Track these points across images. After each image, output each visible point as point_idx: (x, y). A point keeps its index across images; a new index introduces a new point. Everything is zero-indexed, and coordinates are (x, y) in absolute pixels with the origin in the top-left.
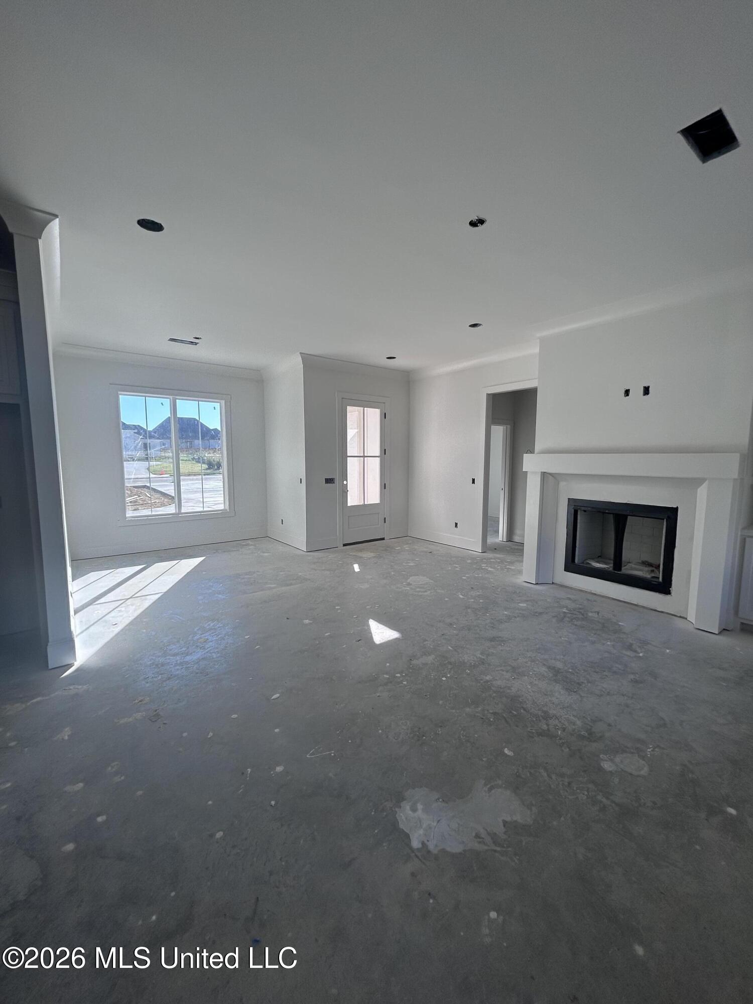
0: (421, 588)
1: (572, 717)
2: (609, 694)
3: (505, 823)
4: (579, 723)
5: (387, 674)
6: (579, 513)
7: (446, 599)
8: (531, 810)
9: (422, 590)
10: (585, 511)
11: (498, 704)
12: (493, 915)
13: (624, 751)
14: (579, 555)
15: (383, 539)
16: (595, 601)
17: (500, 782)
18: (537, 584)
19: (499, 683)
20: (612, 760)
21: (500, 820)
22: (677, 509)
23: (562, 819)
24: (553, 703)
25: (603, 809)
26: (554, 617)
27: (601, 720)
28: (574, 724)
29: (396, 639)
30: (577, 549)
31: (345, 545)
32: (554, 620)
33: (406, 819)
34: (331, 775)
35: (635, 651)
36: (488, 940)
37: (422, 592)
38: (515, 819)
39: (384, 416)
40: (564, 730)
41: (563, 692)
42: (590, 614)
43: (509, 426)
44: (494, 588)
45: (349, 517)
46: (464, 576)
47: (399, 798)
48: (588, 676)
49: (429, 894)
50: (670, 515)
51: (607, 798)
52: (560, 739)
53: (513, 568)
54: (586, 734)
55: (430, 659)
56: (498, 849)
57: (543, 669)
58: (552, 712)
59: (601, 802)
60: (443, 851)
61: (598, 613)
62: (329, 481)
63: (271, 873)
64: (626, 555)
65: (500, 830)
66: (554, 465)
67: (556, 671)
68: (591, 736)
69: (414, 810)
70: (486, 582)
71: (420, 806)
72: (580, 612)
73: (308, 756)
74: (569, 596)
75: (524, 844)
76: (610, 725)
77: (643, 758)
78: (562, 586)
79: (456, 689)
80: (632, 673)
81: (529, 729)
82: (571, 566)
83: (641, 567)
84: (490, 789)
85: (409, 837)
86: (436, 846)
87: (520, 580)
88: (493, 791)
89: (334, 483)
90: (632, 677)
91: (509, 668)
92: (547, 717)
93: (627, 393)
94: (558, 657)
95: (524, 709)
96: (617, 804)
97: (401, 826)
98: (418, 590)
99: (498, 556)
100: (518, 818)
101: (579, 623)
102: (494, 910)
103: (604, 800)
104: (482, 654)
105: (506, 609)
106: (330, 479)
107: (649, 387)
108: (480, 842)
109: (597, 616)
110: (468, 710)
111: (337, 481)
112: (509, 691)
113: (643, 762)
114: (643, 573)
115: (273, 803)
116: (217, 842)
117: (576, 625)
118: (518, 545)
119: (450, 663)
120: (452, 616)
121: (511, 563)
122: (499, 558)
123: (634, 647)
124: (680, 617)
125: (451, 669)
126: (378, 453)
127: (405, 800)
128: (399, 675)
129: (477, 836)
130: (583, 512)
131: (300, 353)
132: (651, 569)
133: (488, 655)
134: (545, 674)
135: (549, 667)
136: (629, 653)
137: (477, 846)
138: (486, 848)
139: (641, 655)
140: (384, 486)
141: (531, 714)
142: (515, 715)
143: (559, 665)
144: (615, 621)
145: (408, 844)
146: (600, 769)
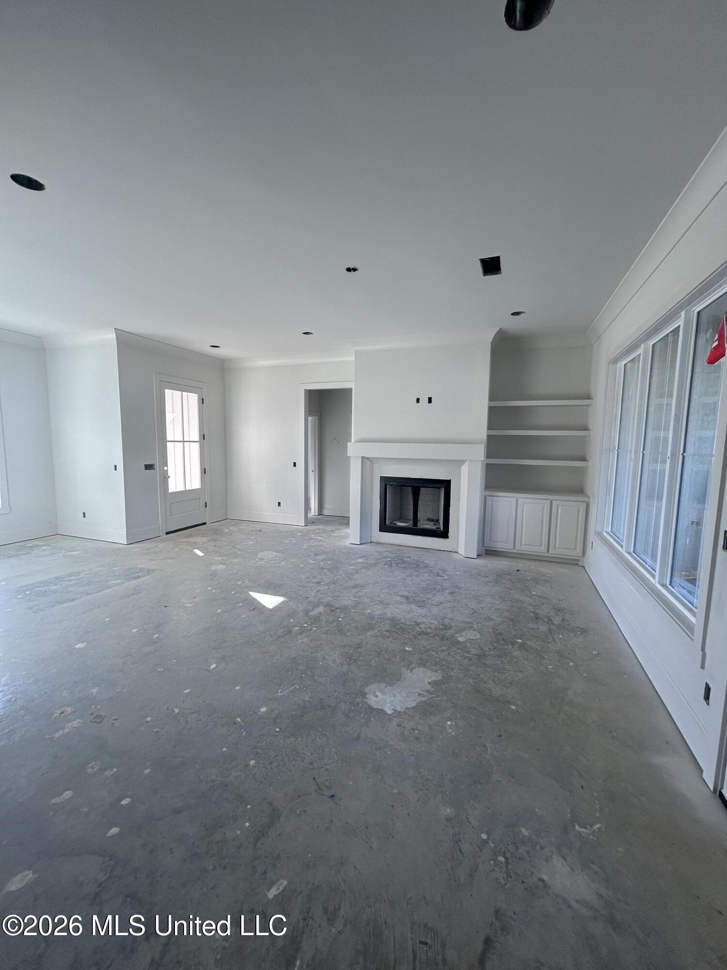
0: (274, 560)
1: (430, 621)
2: (441, 603)
3: (429, 683)
4: (436, 622)
5: (296, 626)
6: (388, 487)
7: (302, 566)
8: (438, 672)
9: (277, 562)
10: (391, 485)
11: (385, 625)
12: (449, 723)
13: (465, 630)
14: (388, 519)
15: (205, 524)
16: (403, 550)
17: (414, 665)
18: (360, 544)
19: (378, 612)
20: (461, 636)
21: (426, 683)
22: (450, 480)
23: (455, 671)
24: (416, 616)
25: (470, 659)
26: (386, 564)
27: (446, 618)
28: (434, 624)
29: (283, 602)
30: (387, 514)
31: (167, 533)
32: (386, 566)
33: (375, 702)
34: (307, 699)
35: (442, 577)
36: (453, 734)
37: (277, 563)
38: (433, 679)
39: (202, 401)
40: (430, 628)
41: (418, 608)
42: (405, 559)
43: (316, 417)
44: (332, 552)
45: (170, 503)
46: (304, 546)
47: (364, 695)
48: (425, 596)
49: (413, 729)
50: (446, 485)
51: (470, 654)
52: (431, 633)
53: (336, 535)
54: (443, 627)
55: (321, 609)
56: (434, 696)
57: (398, 598)
58: (418, 621)
59: (467, 657)
60: (407, 708)
61: (410, 557)
62: (149, 467)
63: (312, 764)
64: (420, 515)
65: (429, 687)
66: (372, 451)
67: (407, 598)
68: (446, 628)
69: (377, 696)
70: (323, 548)
71: (378, 694)
72: (398, 559)
73: (279, 694)
74: (387, 549)
75: (444, 688)
76: (451, 619)
77: (475, 630)
78: (377, 543)
79: (353, 624)
80: (447, 589)
81: (412, 633)
82: (384, 527)
83: (429, 522)
84: (411, 670)
85: (384, 711)
86: (401, 708)
87: (347, 543)
88: (413, 671)
89: (154, 469)
90: (448, 591)
91: (378, 602)
92: (417, 624)
93: (418, 400)
94: (402, 589)
95: (403, 624)
96: (475, 655)
97: (375, 707)
98: (273, 562)
99: (320, 527)
100: (434, 678)
101: (402, 566)
102: (448, 721)
103: (468, 655)
104: (354, 597)
105: (351, 565)
106: (149, 465)
107: (431, 398)
108: (422, 697)
109: (409, 559)
110: (369, 633)
111: (157, 466)
112: (387, 616)
113: (476, 632)
114: (430, 526)
115: (277, 730)
116: (255, 767)
117: (401, 567)
118: (327, 517)
119: (337, 608)
120: (315, 577)
121: (333, 531)
122: (321, 529)
123: (440, 574)
124: (455, 552)
125: (340, 612)
126: (197, 438)
127: (367, 694)
128: (306, 625)
129: (420, 695)
130: (390, 486)
131: (115, 329)
132: (434, 523)
133: (359, 597)
134: (401, 600)
135: (401, 596)
136: (439, 578)
137: (423, 699)
138: (428, 698)
139: (446, 578)
140: (204, 471)
141: (408, 625)
142: (400, 628)
143: (406, 594)
144: (422, 561)
145: (386, 714)
146: (459, 642)
